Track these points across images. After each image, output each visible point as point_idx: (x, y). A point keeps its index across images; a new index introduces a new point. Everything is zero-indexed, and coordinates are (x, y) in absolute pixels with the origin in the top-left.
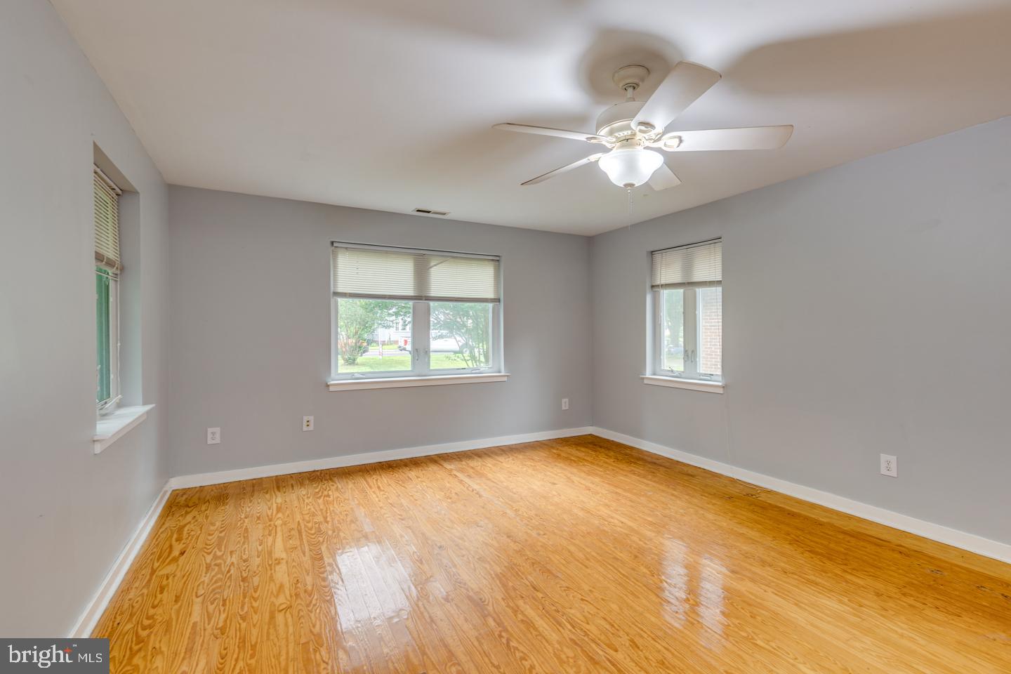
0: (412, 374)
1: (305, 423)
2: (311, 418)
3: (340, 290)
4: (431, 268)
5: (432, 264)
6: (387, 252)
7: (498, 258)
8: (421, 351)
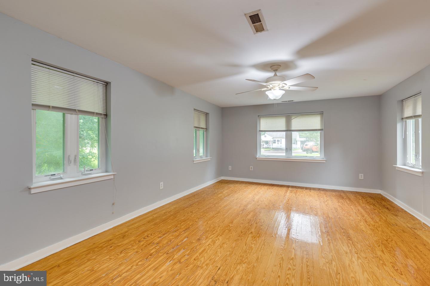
0: (285, 157)
1: (250, 168)
2: (252, 167)
3: (261, 129)
4: (292, 120)
5: (292, 118)
6: (276, 116)
7: (322, 113)
8: (289, 149)
